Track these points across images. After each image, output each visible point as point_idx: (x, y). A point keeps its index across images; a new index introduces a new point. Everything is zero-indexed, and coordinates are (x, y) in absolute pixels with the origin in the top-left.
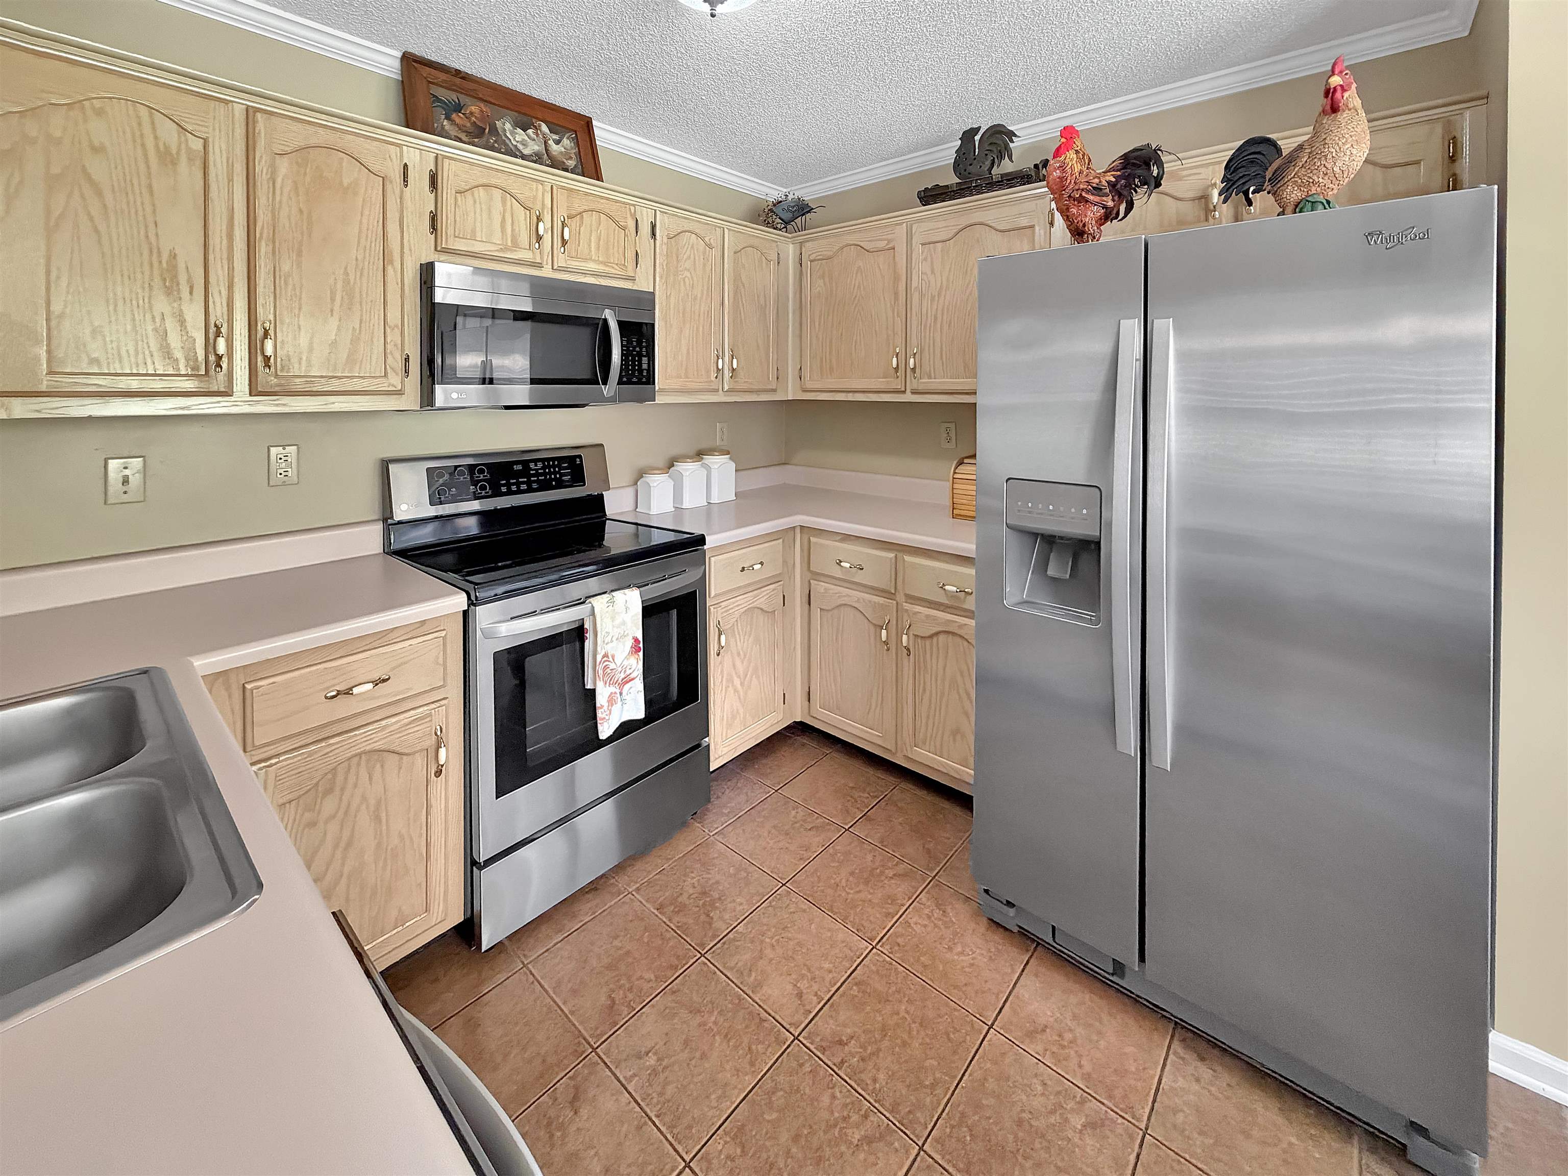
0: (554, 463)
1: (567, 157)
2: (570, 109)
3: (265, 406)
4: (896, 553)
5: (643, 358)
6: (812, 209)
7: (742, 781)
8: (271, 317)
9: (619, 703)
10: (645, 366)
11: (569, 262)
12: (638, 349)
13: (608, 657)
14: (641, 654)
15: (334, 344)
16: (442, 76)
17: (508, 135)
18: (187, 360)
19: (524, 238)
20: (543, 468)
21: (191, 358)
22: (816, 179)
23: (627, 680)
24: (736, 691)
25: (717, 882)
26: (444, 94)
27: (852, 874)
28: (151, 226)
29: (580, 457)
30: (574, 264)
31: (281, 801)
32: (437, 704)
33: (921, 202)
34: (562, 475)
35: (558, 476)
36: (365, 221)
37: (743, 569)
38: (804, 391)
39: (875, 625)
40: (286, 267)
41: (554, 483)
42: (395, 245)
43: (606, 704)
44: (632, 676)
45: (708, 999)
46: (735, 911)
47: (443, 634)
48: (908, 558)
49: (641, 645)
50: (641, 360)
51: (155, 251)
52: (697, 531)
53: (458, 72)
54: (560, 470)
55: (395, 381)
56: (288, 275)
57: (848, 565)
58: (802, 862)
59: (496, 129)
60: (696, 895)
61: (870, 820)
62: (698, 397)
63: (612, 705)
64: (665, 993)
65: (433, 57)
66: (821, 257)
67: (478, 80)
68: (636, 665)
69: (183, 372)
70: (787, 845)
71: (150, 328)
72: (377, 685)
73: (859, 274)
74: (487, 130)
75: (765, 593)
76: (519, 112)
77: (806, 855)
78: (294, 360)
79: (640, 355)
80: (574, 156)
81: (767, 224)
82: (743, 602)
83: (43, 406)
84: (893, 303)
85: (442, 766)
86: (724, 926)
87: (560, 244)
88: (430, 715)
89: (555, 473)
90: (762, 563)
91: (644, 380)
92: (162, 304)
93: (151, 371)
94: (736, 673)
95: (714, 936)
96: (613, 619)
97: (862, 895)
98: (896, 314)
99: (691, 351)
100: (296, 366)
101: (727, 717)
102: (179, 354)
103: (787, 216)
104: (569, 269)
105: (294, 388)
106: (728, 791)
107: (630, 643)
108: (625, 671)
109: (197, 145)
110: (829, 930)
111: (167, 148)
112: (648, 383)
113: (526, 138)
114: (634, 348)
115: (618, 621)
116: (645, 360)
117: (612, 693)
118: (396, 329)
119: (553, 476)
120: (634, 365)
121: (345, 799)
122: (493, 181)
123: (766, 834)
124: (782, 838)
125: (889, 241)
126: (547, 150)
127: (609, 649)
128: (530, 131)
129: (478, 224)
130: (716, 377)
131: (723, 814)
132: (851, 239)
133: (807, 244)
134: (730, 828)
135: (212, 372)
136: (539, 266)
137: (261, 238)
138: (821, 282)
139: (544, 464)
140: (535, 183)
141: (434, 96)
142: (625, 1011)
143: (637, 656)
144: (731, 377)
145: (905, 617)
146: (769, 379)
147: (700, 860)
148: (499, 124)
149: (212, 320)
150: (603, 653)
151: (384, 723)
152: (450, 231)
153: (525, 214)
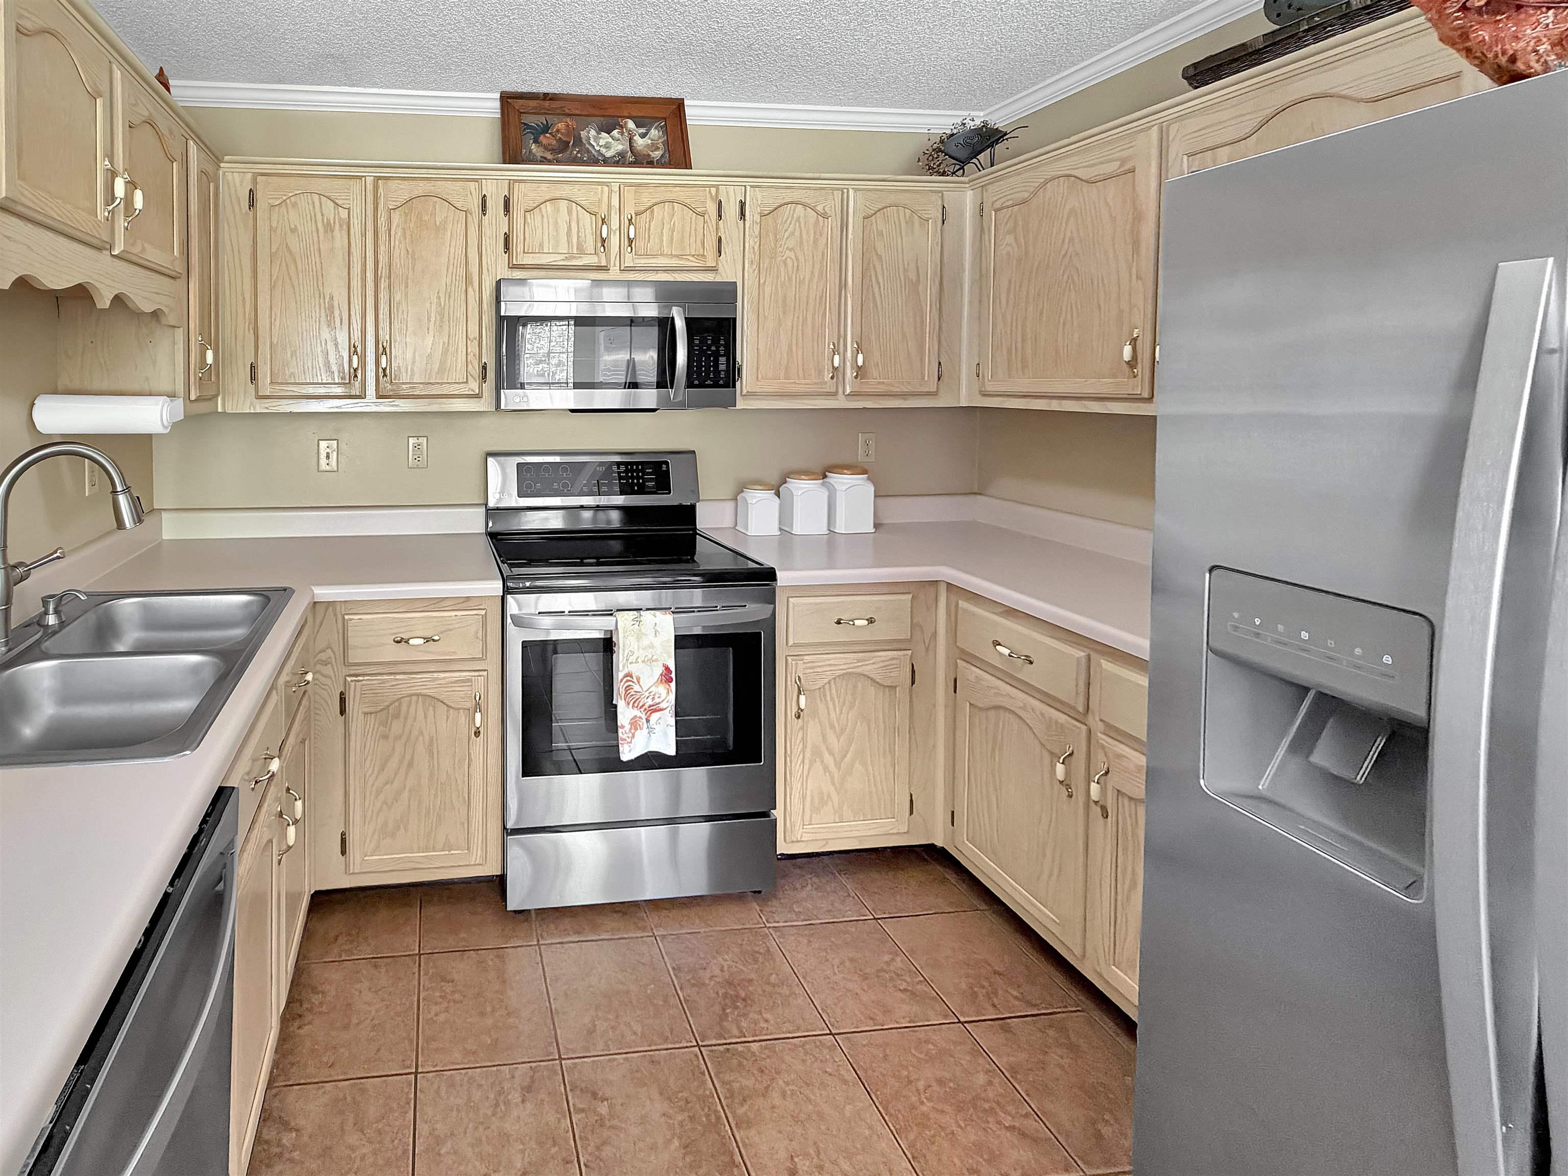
0: (637, 467)
1: (654, 148)
2: (659, 96)
3: (386, 407)
4: (1088, 651)
5: (721, 359)
6: (1006, 134)
7: (833, 885)
8: (388, 338)
9: (645, 731)
10: (722, 367)
11: (637, 261)
12: (713, 348)
13: (631, 677)
14: (673, 685)
15: (430, 356)
16: (533, 103)
17: (592, 142)
18: (339, 372)
19: (590, 246)
20: (626, 471)
21: (341, 371)
22: (1019, 92)
23: (654, 709)
24: (826, 768)
25: (750, 981)
26: (533, 120)
27: (941, 1082)
28: (320, 277)
29: (667, 463)
30: (642, 262)
31: (367, 710)
32: (477, 673)
33: (1190, 84)
34: (645, 481)
35: (641, 481)
36: (452, 251)
37: (839, 622)
38: (984, 395)
39: (1052, 753)
40: (398, 297)
41: (636, 488)
42: (474, 269)
43: (628, 727)
44: (663, 705)
45: (685, 1094)
46: (756, 1024)
47: (483, 612)
48: (1107, 665)
49: (673, 675)
50: (718, 360)
51: (322, 296)
52: (768, 561)
53: (546, 95)
54: (643, 475)
55: (474, 386)
56: (399, 303)
57: (1006, 652)
58: (871, 1022)
59: (580, 139)
60: (720, 980)
61: (1007, 1030)
62: (805, 401)
63: (636, 729)
64: (645, 1056)
65: (525, 89)
66: (1010, 203)
67: (565, 97)
68: (667, 696)
69: (337, 381)
70: (859, 991)
71: (319, 349)
72: (427, 641)
73: (1072, 219)
74: (571, 143)
75: (880, 659)
76: (603, 116)
77: (880, 1018)
78: (403, 370)
79: (717, 355)
80: (661, 146)
81: (931, 170)
82: (841, 662)
83: (270, 404)
84: (1130, 258)
85: (478, 728)
86: (736, 1032)
87: (627, 243)
88: (470, 681)
89: (638, 478)
90: (871, 621)
91: (721, 382)
92: (326, 334)
93: (320, 381)
94: (828, 749)
95: (721, 1036)
96: (639, 639)
97: (944, 1120)
98: (1134, 277)
99: (794, 348)
100: (404, 374)
101: (812, 797)
102: (334, 368)
103: (962, 154)
104: (637, 268)
105: (402, 393)
106: (809, 886)
107: (659, 670)
108: (653, 699)
109: (344, 214)
110: (870, 1128)
111: (328, 220)
112: (726, 386)
113: (610, 140)
114: (709, 348)
115: (645, 642)
116: (722, 360)
117: (636, 716)
118: (475, 341)
119: (635, 481)
120: (708, 367)
121: (408, 726)
122: (558, 194)
123: (836, 962)
124: (856, 978)
125: (1123, 161)
126: (631, 146)
127: (634, 669)
128: (615, 133)
129: (546, 238)
130: (832, 378)
131: (791, 910)
132: (1060, 168)
133: (990, 187)
134: (794, 931)
135: (353, 381)
136: (605, 269)
137: (381, 277)
138: (1010, 239)
139: (626, 467)
140: (600, 187)
141: (525, 124)
142: (601, 1046)
143: (667, 686)
144: (856, 377)
145: (1101, 756)
146: (923, 378)
147: (741, 945)
148: (583, 134)
149: (352, 343)
150: (626, 671)
151: (435, 675)
152: (520, 249)
153: (591, 219)
